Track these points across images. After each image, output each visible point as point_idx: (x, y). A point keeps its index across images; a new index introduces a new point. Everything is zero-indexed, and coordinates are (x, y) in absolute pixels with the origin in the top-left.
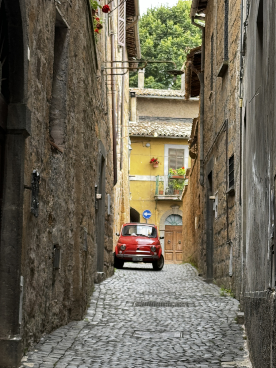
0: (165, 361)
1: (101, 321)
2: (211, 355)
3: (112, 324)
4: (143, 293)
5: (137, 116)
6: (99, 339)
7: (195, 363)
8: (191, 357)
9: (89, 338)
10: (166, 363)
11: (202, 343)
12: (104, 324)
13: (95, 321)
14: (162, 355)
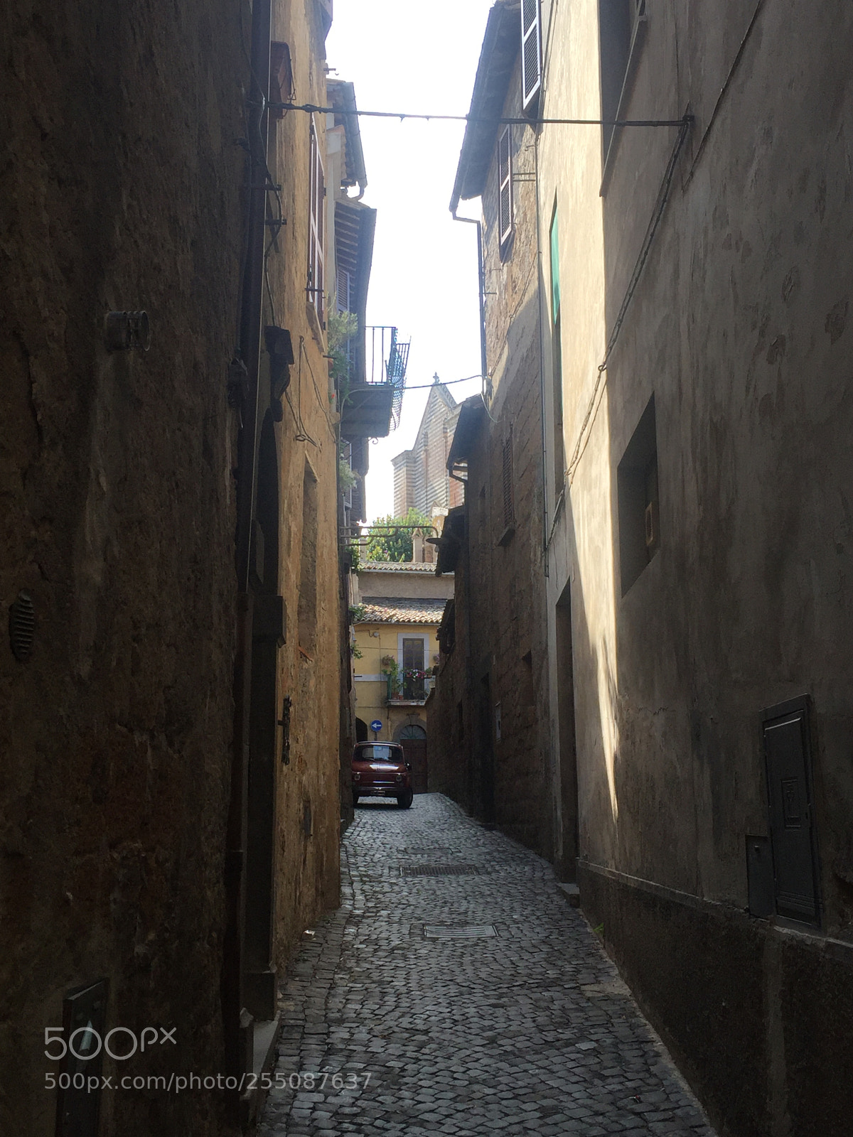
0: (494, 988)
1: (368, 909)
2: (559, 972)
3: (384, 913)
4: (405, 851)
5: (360, 596)
6: (376, 945)
7: (540, 989)
8: (529, 976)
9: (361, 943)
10: (495, 990)
11: (534, 946)
12: (373, 914)
13: (358, 909)
14: (483, 975)
